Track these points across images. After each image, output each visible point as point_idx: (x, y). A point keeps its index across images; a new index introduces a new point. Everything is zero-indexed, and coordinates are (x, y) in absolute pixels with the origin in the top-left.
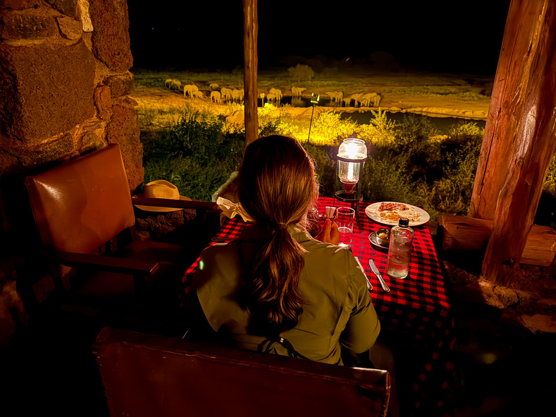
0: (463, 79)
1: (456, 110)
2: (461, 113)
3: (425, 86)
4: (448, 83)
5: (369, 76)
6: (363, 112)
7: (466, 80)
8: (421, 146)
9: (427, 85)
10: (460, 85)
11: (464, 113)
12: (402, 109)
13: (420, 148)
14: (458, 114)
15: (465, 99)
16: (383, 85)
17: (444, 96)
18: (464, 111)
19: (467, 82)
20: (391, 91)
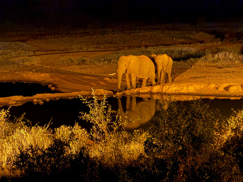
0: (205, 32)
1: (213, 86)
2: (221, 89)
3: (143, 49)
4: (181, 40)
5: (35, 37)
6: (42, 103)
7: (210, 33)
8: (201, 159)
9: (146, 47)
10: (202, 42)
11: (227, 89)
12: (115, 92)
13: (200, 161)
14: (217, 92)
15: (219, 64)
16: (66, 51)
17: (181, 62)
18: (226, 85)
19: (213, 36)
20: (83, 61)
